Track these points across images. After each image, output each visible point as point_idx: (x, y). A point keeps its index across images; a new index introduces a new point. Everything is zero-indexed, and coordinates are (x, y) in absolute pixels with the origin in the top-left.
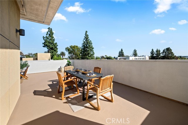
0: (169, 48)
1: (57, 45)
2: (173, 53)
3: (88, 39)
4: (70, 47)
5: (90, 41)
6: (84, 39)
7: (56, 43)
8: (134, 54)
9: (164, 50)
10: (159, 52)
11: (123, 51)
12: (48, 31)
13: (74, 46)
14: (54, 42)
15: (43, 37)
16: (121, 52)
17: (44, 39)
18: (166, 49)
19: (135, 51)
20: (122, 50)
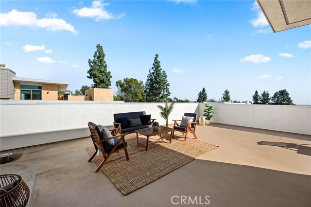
0: (285, 90)
1: (111, 77)
2: (291, 99)
3: (159, 68)
4: (124, 80)
5: (163, 71)
6: (152, 68)
7: (109, 72)
8: (224, 98)
9: (275, 94)
10: (268, 96)
11: (206, 92)
12: (98, 51)
13: (131, 79)
14: (106, 70)
15: (90, 60)
16: (203, 93)
17: (90, 64)
18: (280, 91)
19: (227, 93)
20: (204, 90)
